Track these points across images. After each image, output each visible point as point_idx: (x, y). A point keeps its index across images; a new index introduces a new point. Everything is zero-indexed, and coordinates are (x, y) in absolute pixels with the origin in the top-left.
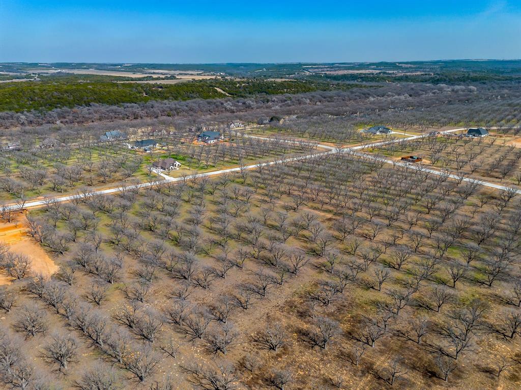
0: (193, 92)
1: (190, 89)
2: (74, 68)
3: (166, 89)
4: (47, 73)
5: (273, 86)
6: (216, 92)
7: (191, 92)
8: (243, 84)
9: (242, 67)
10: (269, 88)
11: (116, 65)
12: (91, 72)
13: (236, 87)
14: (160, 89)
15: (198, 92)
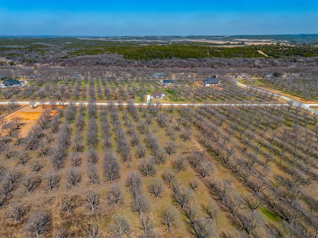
0: (240, 53)
1: (239, 51)
2: (195, 39)
3: (222, 51)
4: (179, 41)
5: (309, 51)
6: (258, 53)
7: (239, 53)
8: (285, 49)
9: (310, 37)
10: (305, 52)
11: (219, 37)
12: (203, 41)
13: (278, 51)
14: (219, 51)
15: (244, 53)
